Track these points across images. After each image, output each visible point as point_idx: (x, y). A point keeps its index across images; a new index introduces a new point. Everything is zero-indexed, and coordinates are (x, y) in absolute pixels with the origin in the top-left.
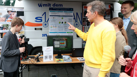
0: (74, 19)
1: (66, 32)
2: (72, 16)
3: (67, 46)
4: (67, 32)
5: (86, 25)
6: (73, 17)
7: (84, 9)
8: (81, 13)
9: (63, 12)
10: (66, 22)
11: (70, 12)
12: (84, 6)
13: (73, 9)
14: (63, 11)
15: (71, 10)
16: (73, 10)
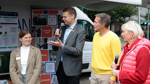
0: (19, 28)
1: (7, 48)
2: (17, 24)
3: (3, 66)
4: (8, 46)
5: (37, 36)
6: (17, 26)
7: (32, 14)
8: (30, 20)
9: (1, 17)
10: (6, 33)
11: (13, 18)
12: (32, 10)
13: (17, 13)
14: (3, 16)
15: (14, 14)
16: (17, 16)
